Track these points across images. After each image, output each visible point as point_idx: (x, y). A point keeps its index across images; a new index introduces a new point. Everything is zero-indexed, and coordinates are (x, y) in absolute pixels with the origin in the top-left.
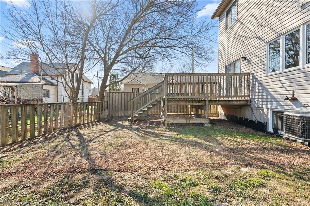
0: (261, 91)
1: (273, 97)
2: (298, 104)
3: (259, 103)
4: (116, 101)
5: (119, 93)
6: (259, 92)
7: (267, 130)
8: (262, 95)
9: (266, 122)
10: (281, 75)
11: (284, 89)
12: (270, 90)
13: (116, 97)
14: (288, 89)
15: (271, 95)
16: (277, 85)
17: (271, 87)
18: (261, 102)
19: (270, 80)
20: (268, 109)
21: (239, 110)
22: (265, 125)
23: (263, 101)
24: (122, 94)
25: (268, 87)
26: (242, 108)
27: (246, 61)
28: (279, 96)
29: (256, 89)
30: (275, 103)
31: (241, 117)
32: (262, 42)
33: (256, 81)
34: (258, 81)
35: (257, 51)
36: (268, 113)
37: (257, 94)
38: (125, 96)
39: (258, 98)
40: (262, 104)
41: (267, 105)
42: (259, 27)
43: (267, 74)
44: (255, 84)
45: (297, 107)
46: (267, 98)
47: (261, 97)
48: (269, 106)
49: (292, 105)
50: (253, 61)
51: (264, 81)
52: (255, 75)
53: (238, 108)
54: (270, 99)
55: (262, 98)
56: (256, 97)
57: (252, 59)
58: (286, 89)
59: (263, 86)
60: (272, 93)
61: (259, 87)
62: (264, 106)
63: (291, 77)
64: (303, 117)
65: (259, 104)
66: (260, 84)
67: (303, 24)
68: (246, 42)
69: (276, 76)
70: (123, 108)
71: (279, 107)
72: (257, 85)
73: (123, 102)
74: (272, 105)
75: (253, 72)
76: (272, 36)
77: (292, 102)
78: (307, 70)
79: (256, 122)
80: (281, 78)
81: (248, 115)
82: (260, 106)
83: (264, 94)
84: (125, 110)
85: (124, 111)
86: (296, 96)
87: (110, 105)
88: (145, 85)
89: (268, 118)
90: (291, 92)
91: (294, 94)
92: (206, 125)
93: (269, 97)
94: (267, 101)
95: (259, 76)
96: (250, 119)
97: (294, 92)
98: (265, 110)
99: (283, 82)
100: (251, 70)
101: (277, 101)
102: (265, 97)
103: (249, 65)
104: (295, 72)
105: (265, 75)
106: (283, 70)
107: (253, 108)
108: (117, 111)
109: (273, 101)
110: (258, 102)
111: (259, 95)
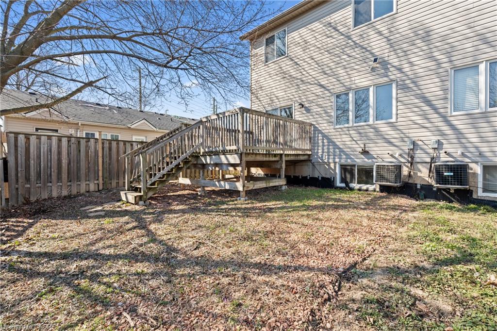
0: (326, 144)
1: (341, 151)
2: (370, 156)
3: (324, 157)
4: (39, 157)
5: (49, 137)
6: (323, 146)
7: (335, 185)
8: (328, 149)
9: (334, 178)
10: (350, 129)
11: (354, 142)
12: (338, 143)
13: (39, 148)
14: (359, 142)
15: (339, 148)
16: (346, 139)
17: (339, 140)
18: (327, 157)
19: (338, 133)
20: (335, 163)
21: (292, 167)
22: (332, 180)
23: (329, 155)
24: (60, 140)
25: (335, 140)
26: (297, 164)
27: (303, 109)
28: (349, 150)
29: (320, 142)
30: (344, 156)
31: (297, 175)
32: (326, 92)
33: (318, 134)
34: (322, 133)
35: (319, 100)
36: (335, 167)
37: (320, 148)
38: (69, 146)
39: (323, 152)
40: (328, 159)
41: (334, 159)
42: (322, 74)
43: (335, 127)
44: (318, 137)
45: (368, 159)
46: (334, 152)
47: (326, 150)
48: (337, 160)
49: (364, 157)
50: (315, 110)
51: (330, 134)
52: (317, 126)
53: (290, 165)
54: (338, 153)
55: (328, 152)
56: (320, 151)
57: (312, 108)
58: (356, 142)
59: (328, 139)
60: (341, 146)
61: (323, 139)
62: (331, 161)
63: (362, 131)
64: (397, 165)
65: (324, 159)
66: (325, 136)
67: (373, 85)
68: (303, 87)
69: (345, 129)
70: (64, 176)
71: (349, 161)
72: (320, 138)
73: (65, 162)
74: (340, 158)
75: (314, 123)
76: (339, 89)
77: (363, 155)
78: (377, 126)
79: (320, 179)
80: (351, 132)
81: (306, 172)
82: (326, 161)
83: (331, 147)
84: (70, 181)
85: (69, 184)
86: (367, 149)
87: (19, 169)
88: (78, 124)
89: (336, 173)
90: (362, 146)
91: (365, 147)
92: (284, 188)
93: (337, 150)
94: (334, 155)
95: (324, 128)
96: (311, 176)
97: (365, 145)
98: (332, 166)
99: (352, 135)
100: (311, 120)
101: (346, 155)
102: (331, 150)
103: (308, 114)
104: (366, 127)
105: (332, 127)
106: (353, 124)
107: (315, 164)
108: (45, 184)
109: (342, 154)
110: (322, 156)
111: (323, 149)
